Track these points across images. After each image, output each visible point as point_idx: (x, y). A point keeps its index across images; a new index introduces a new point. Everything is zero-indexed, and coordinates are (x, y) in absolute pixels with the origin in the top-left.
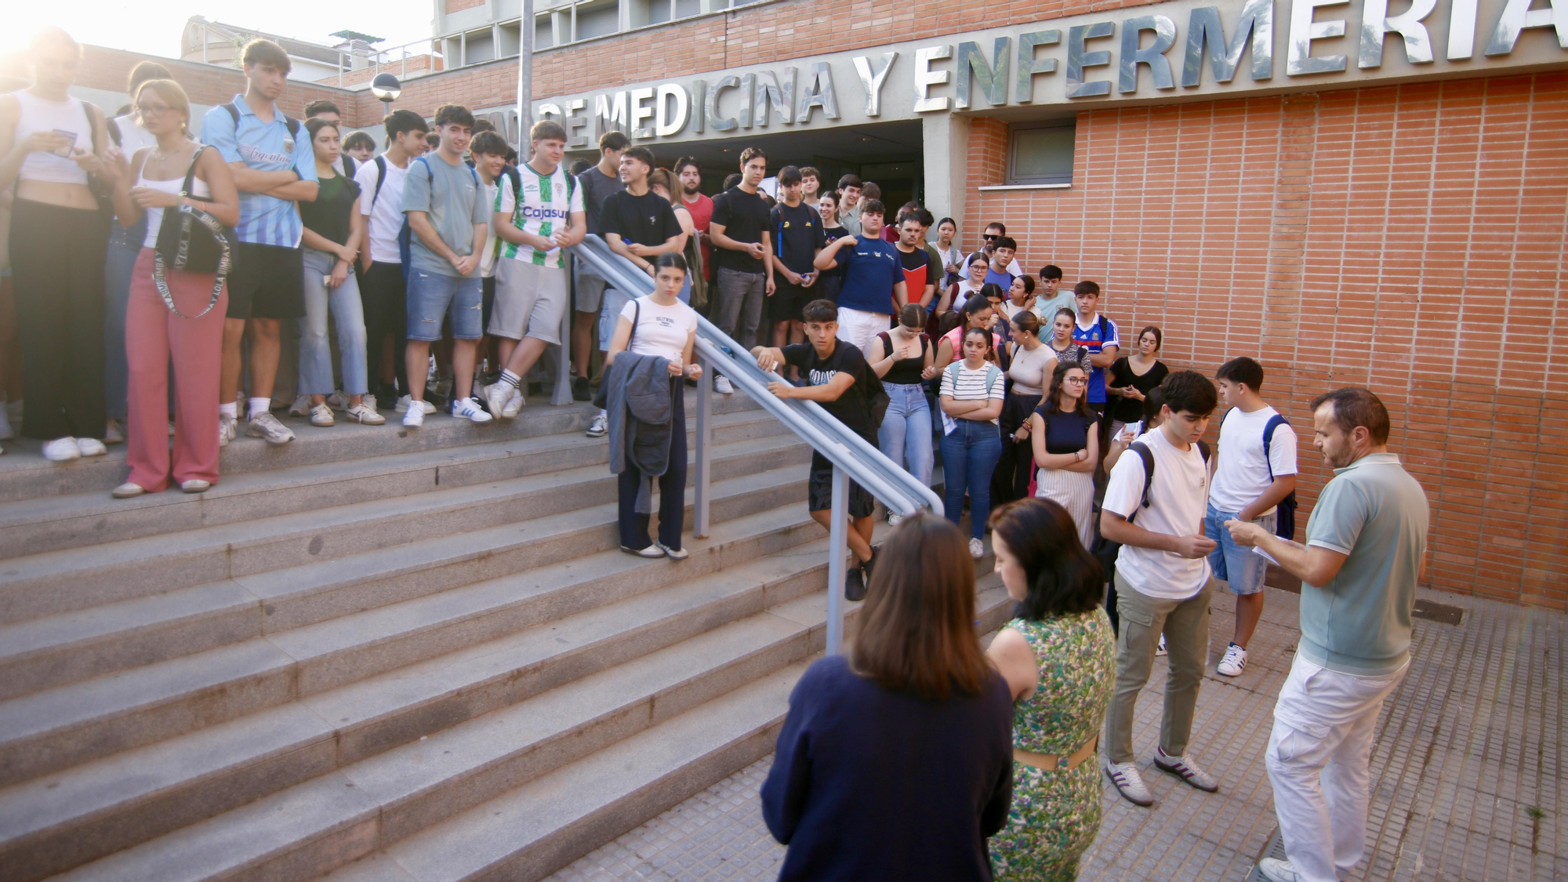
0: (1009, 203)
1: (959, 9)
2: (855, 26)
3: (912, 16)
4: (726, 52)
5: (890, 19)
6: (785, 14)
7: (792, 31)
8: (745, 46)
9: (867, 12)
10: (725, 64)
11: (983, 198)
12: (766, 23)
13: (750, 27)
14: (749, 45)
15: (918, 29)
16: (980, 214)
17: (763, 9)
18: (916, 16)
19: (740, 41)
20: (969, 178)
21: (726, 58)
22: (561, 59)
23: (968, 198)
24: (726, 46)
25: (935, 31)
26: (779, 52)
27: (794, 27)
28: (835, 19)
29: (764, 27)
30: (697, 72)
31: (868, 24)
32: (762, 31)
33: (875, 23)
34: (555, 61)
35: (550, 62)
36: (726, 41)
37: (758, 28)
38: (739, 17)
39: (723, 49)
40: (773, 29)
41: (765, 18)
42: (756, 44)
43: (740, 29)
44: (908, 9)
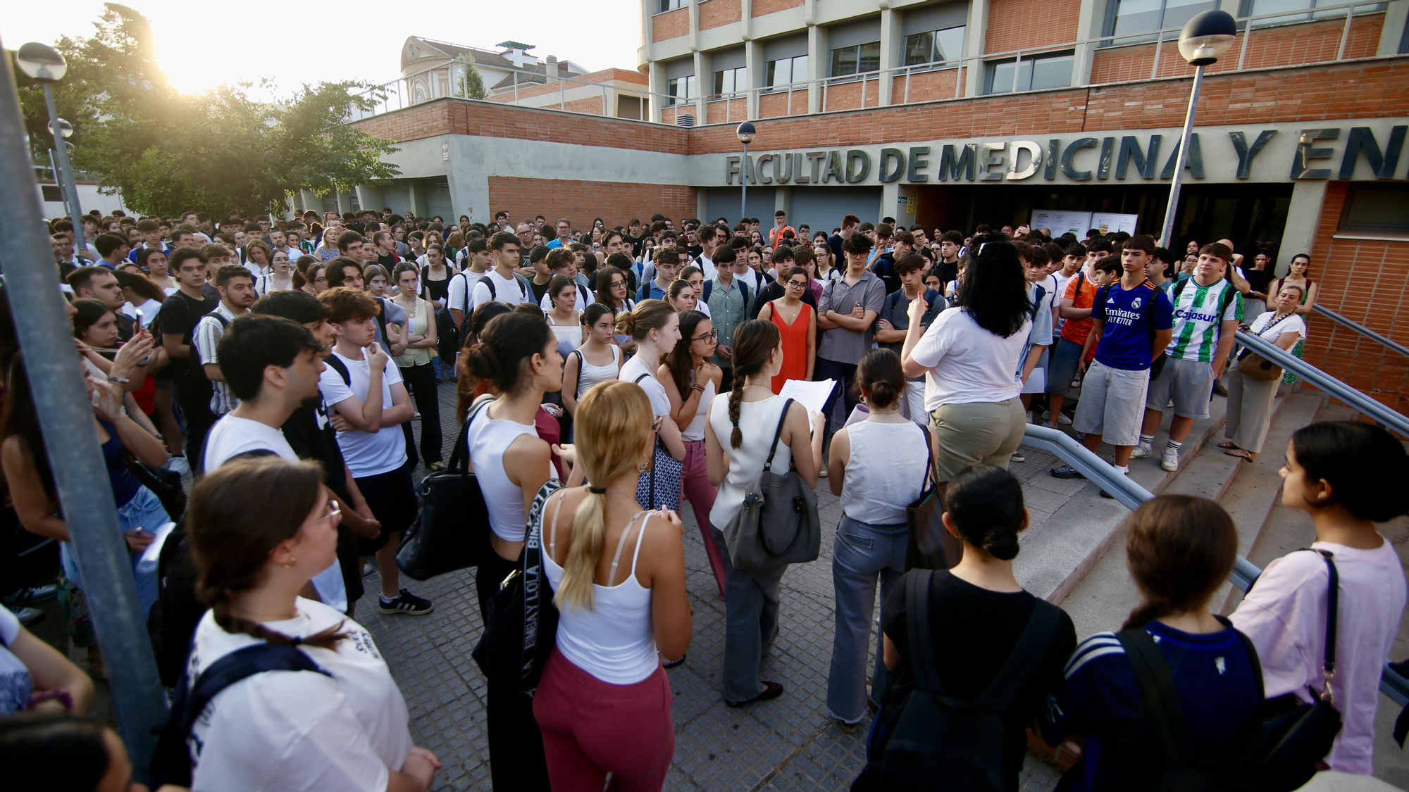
0: (1361, 249)
1: (1353, 99)
2: (1232, 107)
3: (1299, 102)
4: (1084, 118)
5: (1274, 103)
6: (1155, 92)
7: (1161, 106)
8: (1105, 114)
9: (1249, 96)
10: (1083, 128)
11: (1334, 243)
12: (1133, 99)
13: (1114, 100)
14: (1111, 114)
15: (1302, 113)
16: (1329, 255)
17: (1130, 87)
18: (1303, 102)
19: (1101, 111)
20: (1321, 227)
21: (1084, 123)
22: (904, 114)
23: (1317, 243)
24: (1085, 114)
25: (1323, 116)
26: (1143, 122)
27: (1163, 103)
28: (1210, 99)
29: (1129, 101)
30: (1051, 132)
31: (1248, 105)
32: (1126, 104)
33: (1255, 105)
34: (896, 115)
35: (894, 116)
36: (1086, 110)
37: (1123, 101)
38: (1103, 92)
39: (1082, 116)
40: (1140, 103)
41: (1132, 94)
42: (1120, 113)
43: (1103, 101)
44: (1295, 96)
